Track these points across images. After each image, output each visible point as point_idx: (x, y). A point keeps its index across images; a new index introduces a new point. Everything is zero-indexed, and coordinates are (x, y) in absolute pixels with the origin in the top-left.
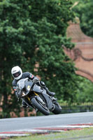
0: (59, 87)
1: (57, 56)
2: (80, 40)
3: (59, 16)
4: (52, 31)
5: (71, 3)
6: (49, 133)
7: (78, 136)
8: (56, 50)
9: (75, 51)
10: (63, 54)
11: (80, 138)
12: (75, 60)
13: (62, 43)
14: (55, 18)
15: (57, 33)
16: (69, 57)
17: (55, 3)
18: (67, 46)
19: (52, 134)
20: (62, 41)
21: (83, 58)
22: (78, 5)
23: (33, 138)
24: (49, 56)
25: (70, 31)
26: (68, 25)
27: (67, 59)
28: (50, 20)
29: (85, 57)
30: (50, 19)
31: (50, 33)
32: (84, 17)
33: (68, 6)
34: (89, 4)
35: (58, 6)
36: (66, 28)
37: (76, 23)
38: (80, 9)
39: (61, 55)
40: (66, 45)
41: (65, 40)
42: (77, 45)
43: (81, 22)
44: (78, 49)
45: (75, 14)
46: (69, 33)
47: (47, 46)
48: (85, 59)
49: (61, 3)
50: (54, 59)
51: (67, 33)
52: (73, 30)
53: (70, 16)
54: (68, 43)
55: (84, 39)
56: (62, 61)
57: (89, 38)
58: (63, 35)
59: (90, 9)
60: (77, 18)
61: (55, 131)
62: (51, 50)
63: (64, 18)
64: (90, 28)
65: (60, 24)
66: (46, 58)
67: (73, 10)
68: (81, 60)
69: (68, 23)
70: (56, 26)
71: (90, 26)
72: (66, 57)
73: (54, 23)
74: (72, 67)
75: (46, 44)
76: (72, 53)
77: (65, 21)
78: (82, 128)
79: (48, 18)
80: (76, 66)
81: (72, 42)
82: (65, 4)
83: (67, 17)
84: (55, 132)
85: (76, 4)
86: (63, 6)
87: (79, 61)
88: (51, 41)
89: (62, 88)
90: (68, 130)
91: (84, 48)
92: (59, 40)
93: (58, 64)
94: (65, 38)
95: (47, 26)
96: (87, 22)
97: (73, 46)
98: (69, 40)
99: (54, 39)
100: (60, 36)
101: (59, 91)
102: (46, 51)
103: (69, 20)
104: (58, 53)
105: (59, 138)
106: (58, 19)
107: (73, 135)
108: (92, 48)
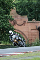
1: (6, 24)
2: (16, 17)
4: (4, 13)
5: (12, 1)
7: (15, 58)
11: (16, 58)
14: (5, 7)
15: (6, 14)
16: (11, 24)
17: (5, 1)
20: (8, 17)
22: (15, 2)
24: (2, 24)
31: (3, 14)
32: (17, 7)
34: (19, 1)
36: (10, 11)
37: (14, 9)
38: (16, 4)
39: (8, 23)
41: (10, 17)
42: (15, 19)
43: (16, 9)
45: (14, 6)
48: (18, 25)
50: (5, 25)
51: (10, 14)
52: (13, 12)
53: (12, 7)
54: (11, 18)
55: (18, 16)
56: (8, 26)
57: (20, 16)
59: (20, 4)
60: (15, 7)
61: (5, 56)
62: (4, 21)
63: (9, 7)
64: (20, 12)
65: (7, 10)
67: (13, 4)
69: (11, 9)
70: (5, 11)
71: (20, 11)
72: (10, 24)
73: (5, 9)
75: (1, 18)
76: (13, 22)
79: (2, 7)
80: (14, 28)
81: (13, 18)
82: (9, 2)
85: (14, 1)
87: (16, 26)
88: (4, 17)
89: (8, 37)
90: (11, 55)
91: (18, 20)
93: (6, 27)
95: (2, 11)
96: (19, 9)
98: (11, 17)
100: (7, 15)
102: (1, 21)
103: (11, 8)
104: (6, 22)
105: (7, 59)
106: (6, 8)
107: (13, 57)
108: (21, 20)
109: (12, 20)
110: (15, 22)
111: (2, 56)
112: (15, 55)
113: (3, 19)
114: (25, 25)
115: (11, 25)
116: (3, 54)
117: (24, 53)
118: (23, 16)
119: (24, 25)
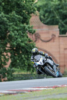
0: (24, 61)
1: (23, 39)
2: (39, 27)
4: (19, 21)
5: (33, 1)
6: (17, 93)
7: (38, 96)
8: (22, 34)
9: (35, 35)
10: (27, 37)
12: (35, 41)
13: (27, 30)
14: (21, 11)
15: (23, 22)
16: (31, 39)
17: (22, 1)
19: (19, 94)
20: (26, 28)
21: (41, 40)
23: (5, 97)
24: (17, 39)
25: (32, 21)
26: (31, 17)
28: (18, 13)
29: (43, 39)
33: (31, 3)
35: (23, 3)
36: (29, 18)
37: (36, 15)
39: (25, 38)
40: (29, 31)
41: (29, 27)
42: (37, 31)
44: (38, 34)
45: (36, 9)
47: (16, 32)
48: (43, 41)
50: (20, 41)
51: (30, 22)
53: (32, 10)
54: (30, 29)
55: (42, 26)
56: (26, 42)
57: (46, 25)
58: (27, 23)
59: (45, 6)
60: (37, 12)
61: (21, 92)
62: (19, 35)
63: (28, 11)
65: (25, 16)
66: (15, 40)
68: (40, 41)
69: (31, 15)
70: (22, 18)
72: (29, 39)
74: (33, 46)
75: (15, 30)
78: (41, 90)
81: (34, 29)
83: (30, 11)
86: (27, 3)
87: (39, 42)
88: (19, 28)
89: (26, 61)
90: (31, 91)
91: (42, 33)
92: (24, 27)
93: (23, 44)
94: (28, 25)
95: (16, 17)
97: (34, 32)
98: (32, 27)
99: (21, 26)
100: (25, 25)
101: (24, 63)
102: (15, 35)
103: (31, 13)
104: (23, 36)
105: (25, 97)
106: (24, 12)
107: (34, 95)
108: (48, 33)
109: (32, 34)
110: (38, 37)
111: (15, 92)
112: (37, 92)
113: (17, 30)
114: (54, 42)
115: (31, 41)
117: (52, 87)
118: (51, 26)
119: (52, 41)
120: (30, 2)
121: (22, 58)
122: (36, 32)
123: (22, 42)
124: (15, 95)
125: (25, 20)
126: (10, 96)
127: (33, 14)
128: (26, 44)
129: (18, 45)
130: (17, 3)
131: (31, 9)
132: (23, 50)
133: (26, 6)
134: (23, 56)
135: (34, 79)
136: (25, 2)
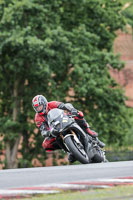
0: (102, 124)
1: (99, 80)
2: (132, 58)
3: (103, 22)
4: (93, 44)
5: (120, 5)
6: (88, 189)
7: (129, 194)
8: (98, 70)
9: (125, 72)
10: (109, 77)
12: (125, 85)
13: (107, 61)
14: (97, 25)
15: (101, 47)
16: (117, 81)
17: (98, 3)
18: (114, 66)
19: (92, 191)
20: (107, 58)
22: (130, 7)
23: (65, 196)
24: (87, 79)
25: (118, 44)
26: (116, 36)
27: (114, 85)
30: (90, 27)
31: (91, 47)
33: (116, 9)
35: (101, 9)
36: (113, 39)
37: (127, 33)
39: (105, 78)
40: (112, 65)
41: (112, 57)
42: (129, 64)
44: (129, 70)
45: (126, 20)
46: (117, 48)
47: (85, 65)
49: (106, 4)
50: (95, 83)
51: (114, 47)
52: (122, 43)
53: (119, 23)
54: (115, 61)
56: (107, 87)
58: (109, 50)
60: (128, 26)
62: (91, 72)
63: (111, 26)
65: (104, 35)
66: (84, 83)
67: (122, 14)
69: (116, 32)
70: (98, 38)
72: (112, 81)
73: (95, 32)
74: (121, 95)
75: (84, 62)
76: (121, 75)
77: (111, 30)
79: (87, 25)
80: (126, 94)
81: (122, 61)
82: (112, 6)
83: (114, 25)
84: (96, 188)
85: (127, 5)
86: (109, 8)
87: (131, 87)
88: (92, 59)
89: (106, 125)
90: (115, 185)
92: (103, 56)
93: (101, 91)
94: (111, 53)
95: (86, 36)
97: (123, 66)
98: (117, 57)
99: (96, 55)
100: (104, 51)
101: (102, 129)
102: (85, 72)
103: (117, 28)
104: (100, 75)
105: (102, 197)
106: (102, 28)
107: (121, 192)
109: (119, 69)
110: (129, 76)
111: (83, 186)
113: (89, 63)
116: (87, 181)
120: (115, 6)
121: (98, 120)
122: (126, 67)
123: (98, 86)
124: (84, 193)
125: (104, 43)
126: (75, 194)
127: (119, 30)
128: (106, 92)
129: (91, 92)
130: (89, 9)
131: (116, 22)
132: (100, 103)
133: (106, 14)
134: (100, 115)
135: (117, 161)
136: (104, 6)
